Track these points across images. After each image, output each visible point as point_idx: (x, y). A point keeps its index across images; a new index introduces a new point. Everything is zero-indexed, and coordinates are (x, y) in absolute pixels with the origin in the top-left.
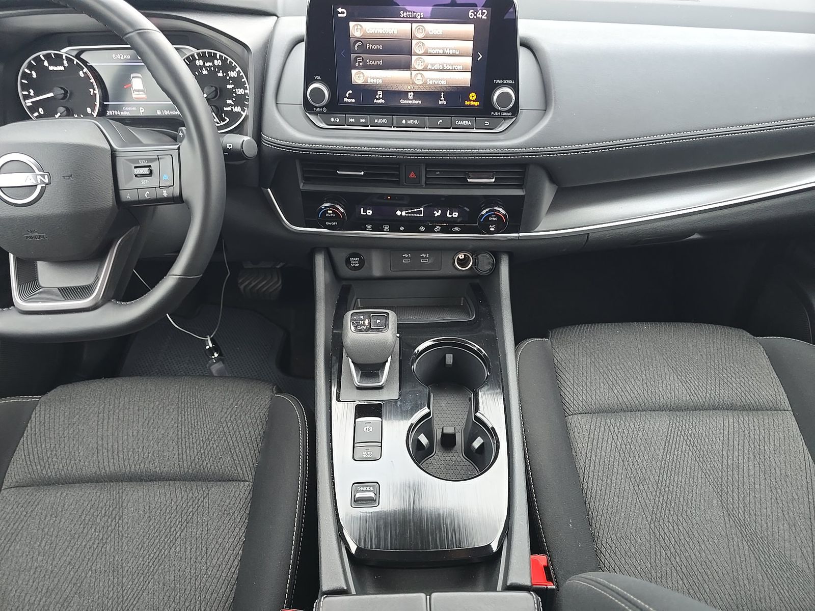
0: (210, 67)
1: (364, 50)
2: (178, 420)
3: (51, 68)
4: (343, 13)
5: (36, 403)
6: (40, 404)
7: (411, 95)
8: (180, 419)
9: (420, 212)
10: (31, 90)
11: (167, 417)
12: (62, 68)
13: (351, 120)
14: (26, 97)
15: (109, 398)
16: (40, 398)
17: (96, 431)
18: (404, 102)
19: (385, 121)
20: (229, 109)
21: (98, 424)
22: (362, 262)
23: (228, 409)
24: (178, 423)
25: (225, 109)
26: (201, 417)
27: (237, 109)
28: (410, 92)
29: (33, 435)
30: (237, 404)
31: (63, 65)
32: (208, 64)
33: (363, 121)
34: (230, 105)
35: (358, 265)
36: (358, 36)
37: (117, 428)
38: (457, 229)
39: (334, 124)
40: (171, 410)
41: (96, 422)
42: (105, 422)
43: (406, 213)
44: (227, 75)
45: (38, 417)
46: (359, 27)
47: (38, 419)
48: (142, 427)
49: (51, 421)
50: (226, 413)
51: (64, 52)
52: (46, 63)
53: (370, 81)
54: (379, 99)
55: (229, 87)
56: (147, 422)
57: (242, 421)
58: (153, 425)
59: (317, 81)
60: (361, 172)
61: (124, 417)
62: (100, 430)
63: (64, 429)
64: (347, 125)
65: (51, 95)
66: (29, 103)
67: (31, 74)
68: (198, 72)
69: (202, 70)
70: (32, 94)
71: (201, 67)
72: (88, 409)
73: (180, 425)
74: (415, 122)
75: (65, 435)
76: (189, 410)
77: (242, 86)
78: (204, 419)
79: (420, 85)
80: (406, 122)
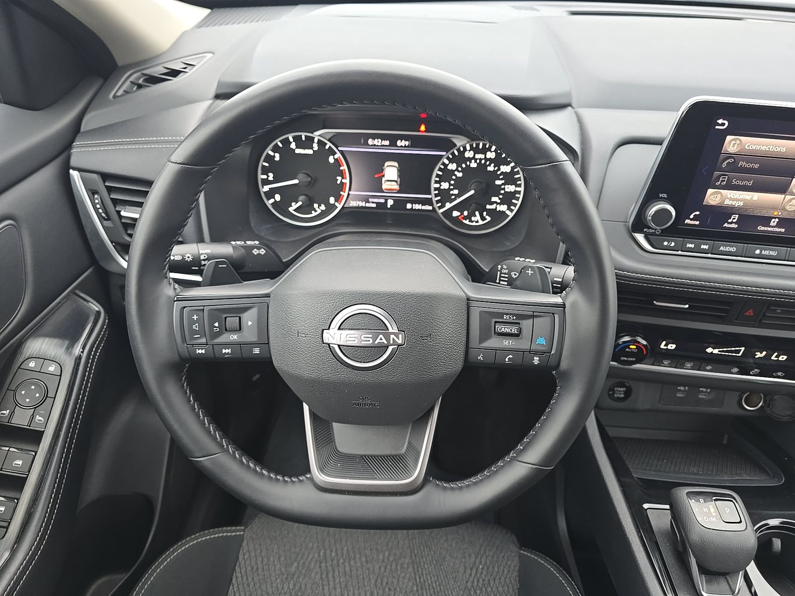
0: (481, 160)
1: (734, 168)
2: (416, 580)
3: (298, 151)
4: (723, 124)
5: (241, 538)
6: (247, 541)
7: (774, 222)
8: (418, 580)
9: (738, 352)
10: (270, 174)
11: (403, 575)
12: (310, 152)
13: (689, 245)
14: (266, 182)
15: (327, 540)
16: (244, 530)
17: (321, 588)
18: (763, 228)
19: (733, 249)
20: (493, 207)
21: (322, 578)
22: (628, 394)
23: (471, 569)
24: (417, 586)
25: (488, 207)
26: (442, 578)
27: (503, 208)
28: (775, 218)
29: (245, 584)
30: (480, 562)
31: (312, 148)
32: (478, 156)
33: (706, 247)
34: (495, 202)
35: (622, 396)
36: (732, 152)
37: (346, 586)
38: (779, 374)
39: (667, 248)
40: (406, 566)
41: (319, 574)
42: (330, 575)
43: (719, 351)
44: (499, 169)
45: (247, 559)
46: (738, 142)
47: (248, 563)
48: (375, 587)
49: (265, 568)
50: (471, 575)
51: (317, 135)
52: (293, 146)
53: (727, 202)
54: (732, 223)
55: (498, 182)
56: (379, 581)
57: (492, 588)
58: (387, 586)
59: (663, 199)
60: (686, 305)
61: (351, 570)
62: (326, 588)
63: (283, 581)
64: (682, 251)
65: (296, 181)
66: (266, 188)
67: (274, 156)
68: (466, 164)
69: (470, 162)
70: (271, 178)
71: (470, 159)
72: (306, 554)
73: (419, 588)
74: (772, 253)
75: (285, 591)
76: (426, 567)
77: (514, 182)
78: (447, 581)
79: (791, 211)
80: (761, 252)
